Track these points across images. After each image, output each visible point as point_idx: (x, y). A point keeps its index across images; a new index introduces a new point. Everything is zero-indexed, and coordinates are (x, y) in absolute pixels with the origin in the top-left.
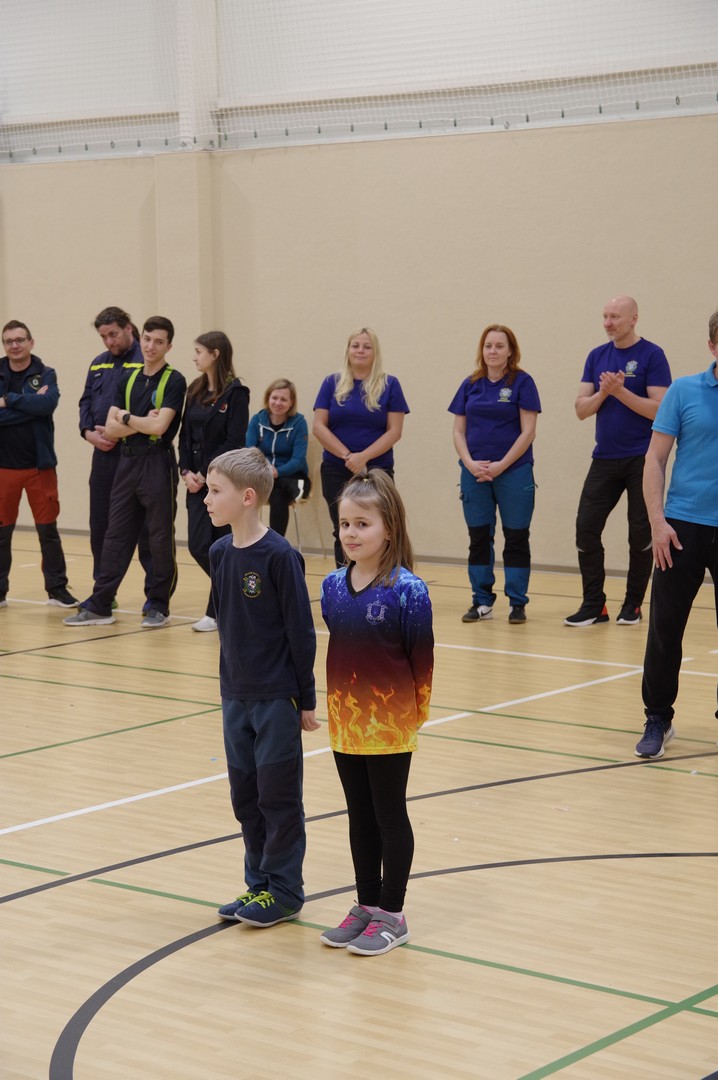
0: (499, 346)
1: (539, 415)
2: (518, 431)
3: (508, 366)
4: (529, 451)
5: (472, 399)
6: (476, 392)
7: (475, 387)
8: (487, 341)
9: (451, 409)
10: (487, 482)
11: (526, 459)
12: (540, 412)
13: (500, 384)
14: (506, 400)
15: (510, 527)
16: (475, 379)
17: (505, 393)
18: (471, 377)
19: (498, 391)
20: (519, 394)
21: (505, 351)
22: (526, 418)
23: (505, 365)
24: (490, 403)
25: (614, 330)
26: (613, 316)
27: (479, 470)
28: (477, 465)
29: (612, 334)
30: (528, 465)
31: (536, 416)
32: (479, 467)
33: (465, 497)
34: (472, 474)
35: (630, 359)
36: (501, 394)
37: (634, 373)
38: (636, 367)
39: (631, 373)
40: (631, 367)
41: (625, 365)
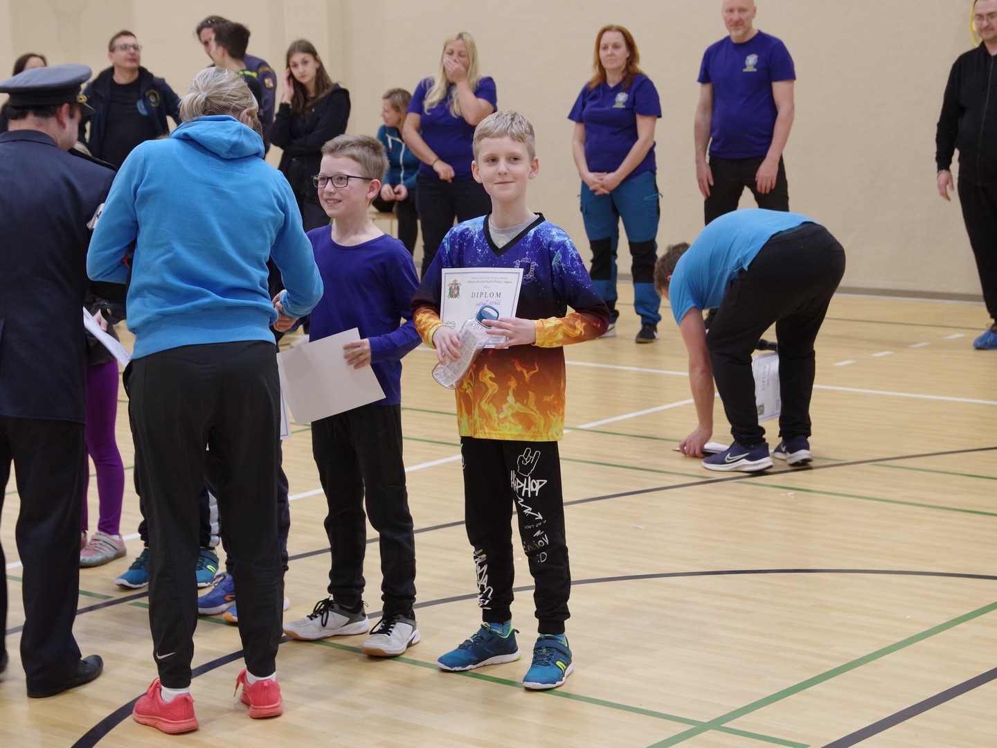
0: (616, 46)
1: (658, 120)
2: (635, 137)
3: (627, 68)
4: (651, 155)
5: (589, 104)
6: (594, 98)
7: (593, 93)
8: (603, 42)
9: (571, 117)
10: (604, 195)
11: (648, 164)
12: (660, 116)
13: (618, 89)
14: (622, 106)
15: (634, 240)
16: (593, 86)
17: (621, 98)
18: (589, 83)
19: (615, 96)
20: (634, 98)
21: (622, 52)
22: (643, 124)
23: (624, 67)
24: (606, 108)
25: (742, 25)
26: (742, 10)
27: (596, 183)
28: (592, 177)
29: (738, 29)
30: (648, 173)
31: (655, 121)
32: (596, 180)
33: (584, 209)
34: (591, 188)
35: (750, 53)
36: (617, 100)
37: (755, 67)
38: (756, 61)
39: (752, 67)
40: (751, 60)
41: (744, 59)
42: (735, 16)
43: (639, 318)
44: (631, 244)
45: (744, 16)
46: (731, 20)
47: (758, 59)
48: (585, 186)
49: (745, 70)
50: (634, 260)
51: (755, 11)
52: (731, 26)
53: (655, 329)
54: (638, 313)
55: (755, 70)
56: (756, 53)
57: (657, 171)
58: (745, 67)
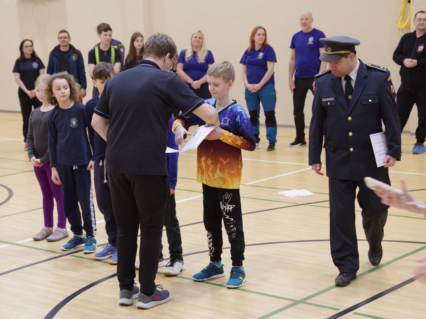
1: (275, 63)
2: (266, 70)
3: (263, 43)
4: (272, 77)
5: (248, 57)
6: (250, 55)
7: (250, 53)
9: (241, 62)
10: (255, 93)
11: (272, 80)
12: (276, 62)
13: (259, 51)
14: (261, 58)
15: (266, 110)
17: (261, 55)
18: (248, 49)
19: (258, 54)
20: (266, 54)
22: (269, 64)
24: (255, 59)
27: (251, 88)
28: (250, 86)
30: (272, 84)
31: (274, 63)
32: (251, 87)
33: (247, 98)
34: (249, 90)
36: (259, 55)
37: (312, 42)
38: (313, 40)
39: (311, 42)
40: (311, 39)
41: (308, 39)
42: (304, 21)
43: (268, 141)
44: (265, 112)
46: (302, 23)
47: (314, 39)
48: (247, 89)
49: (308, 43)
50: (266, 118)
52: (302, 25)
53: (275, 145)
54: (268, 139)
55: (312, 43)
57: (275, 83)
58: (308, 42)
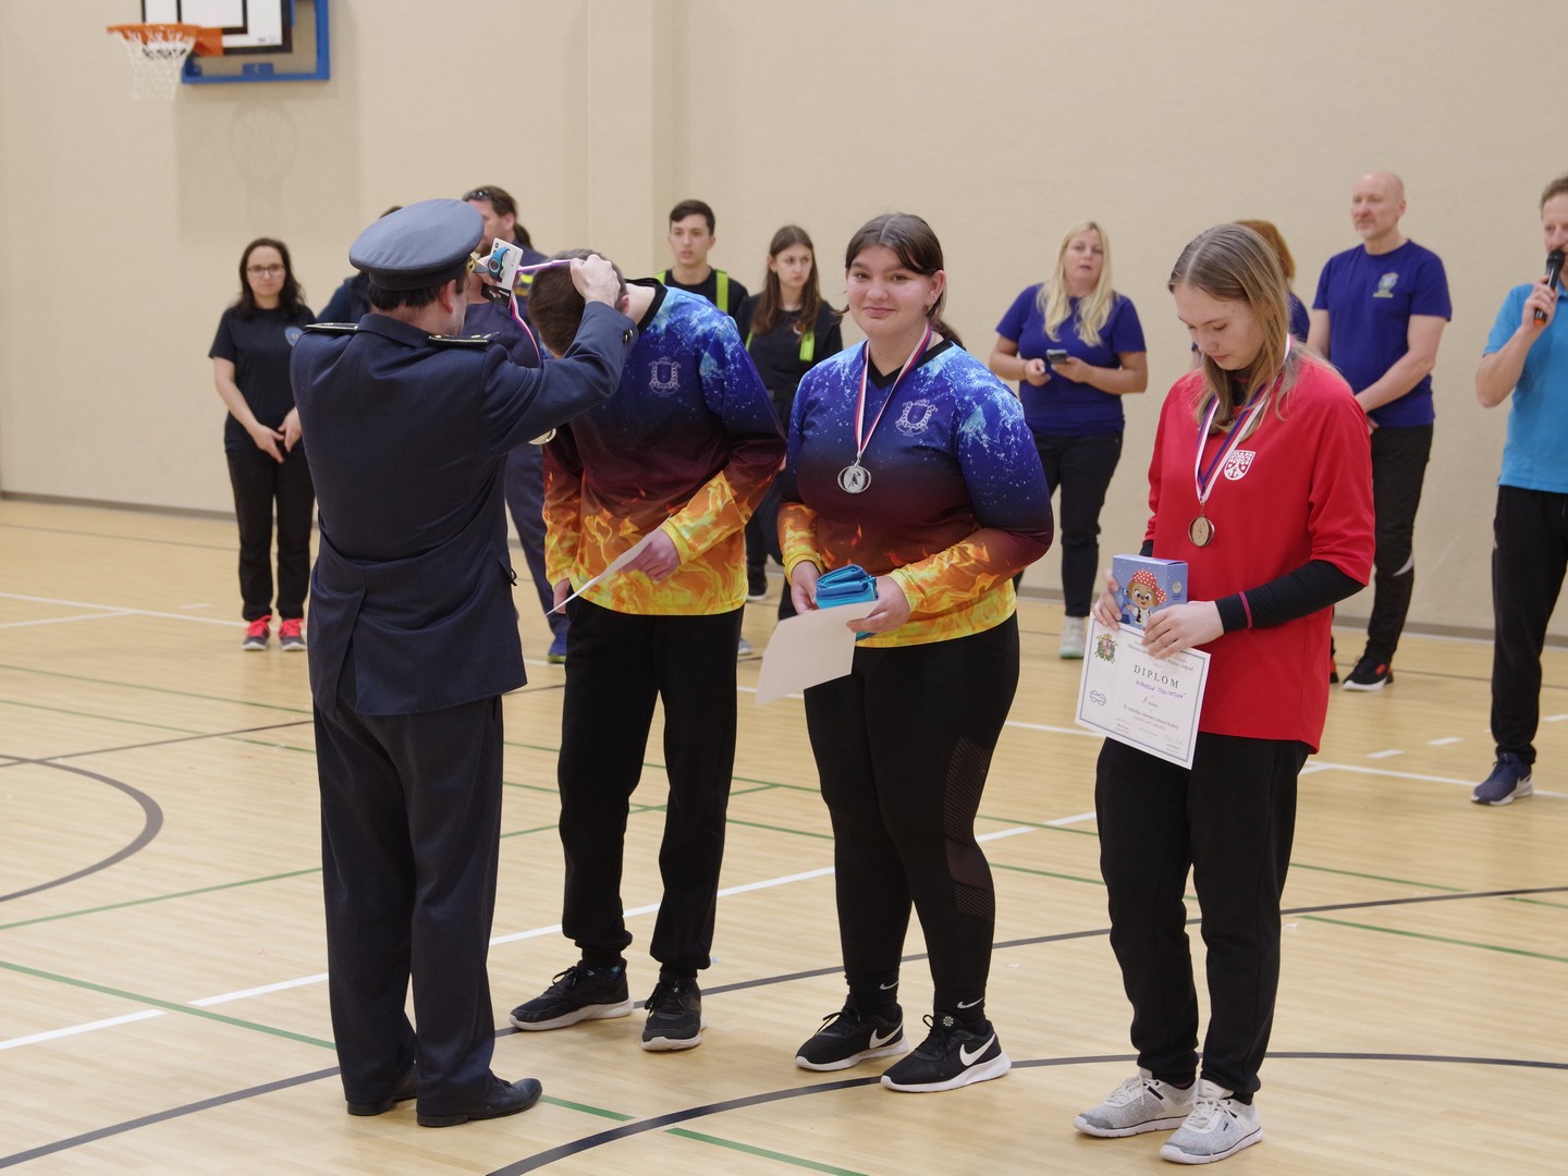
25: (1372, 221)
26: (1373, 199)
29: (1366, 227)
35: (1386, 271)
37: (1392, 291)
38: (1395, 282)
39: (1387, 291)
40: (1389, 280)
41: (1379, 279)
45: (1375, 208)
47: (1399, 280)
49: (1376, 295)
51: (1402, 207)
52: (1358, 223)
55: (1391, 296)
56: (1397, 272)
58: (1376, 290)
